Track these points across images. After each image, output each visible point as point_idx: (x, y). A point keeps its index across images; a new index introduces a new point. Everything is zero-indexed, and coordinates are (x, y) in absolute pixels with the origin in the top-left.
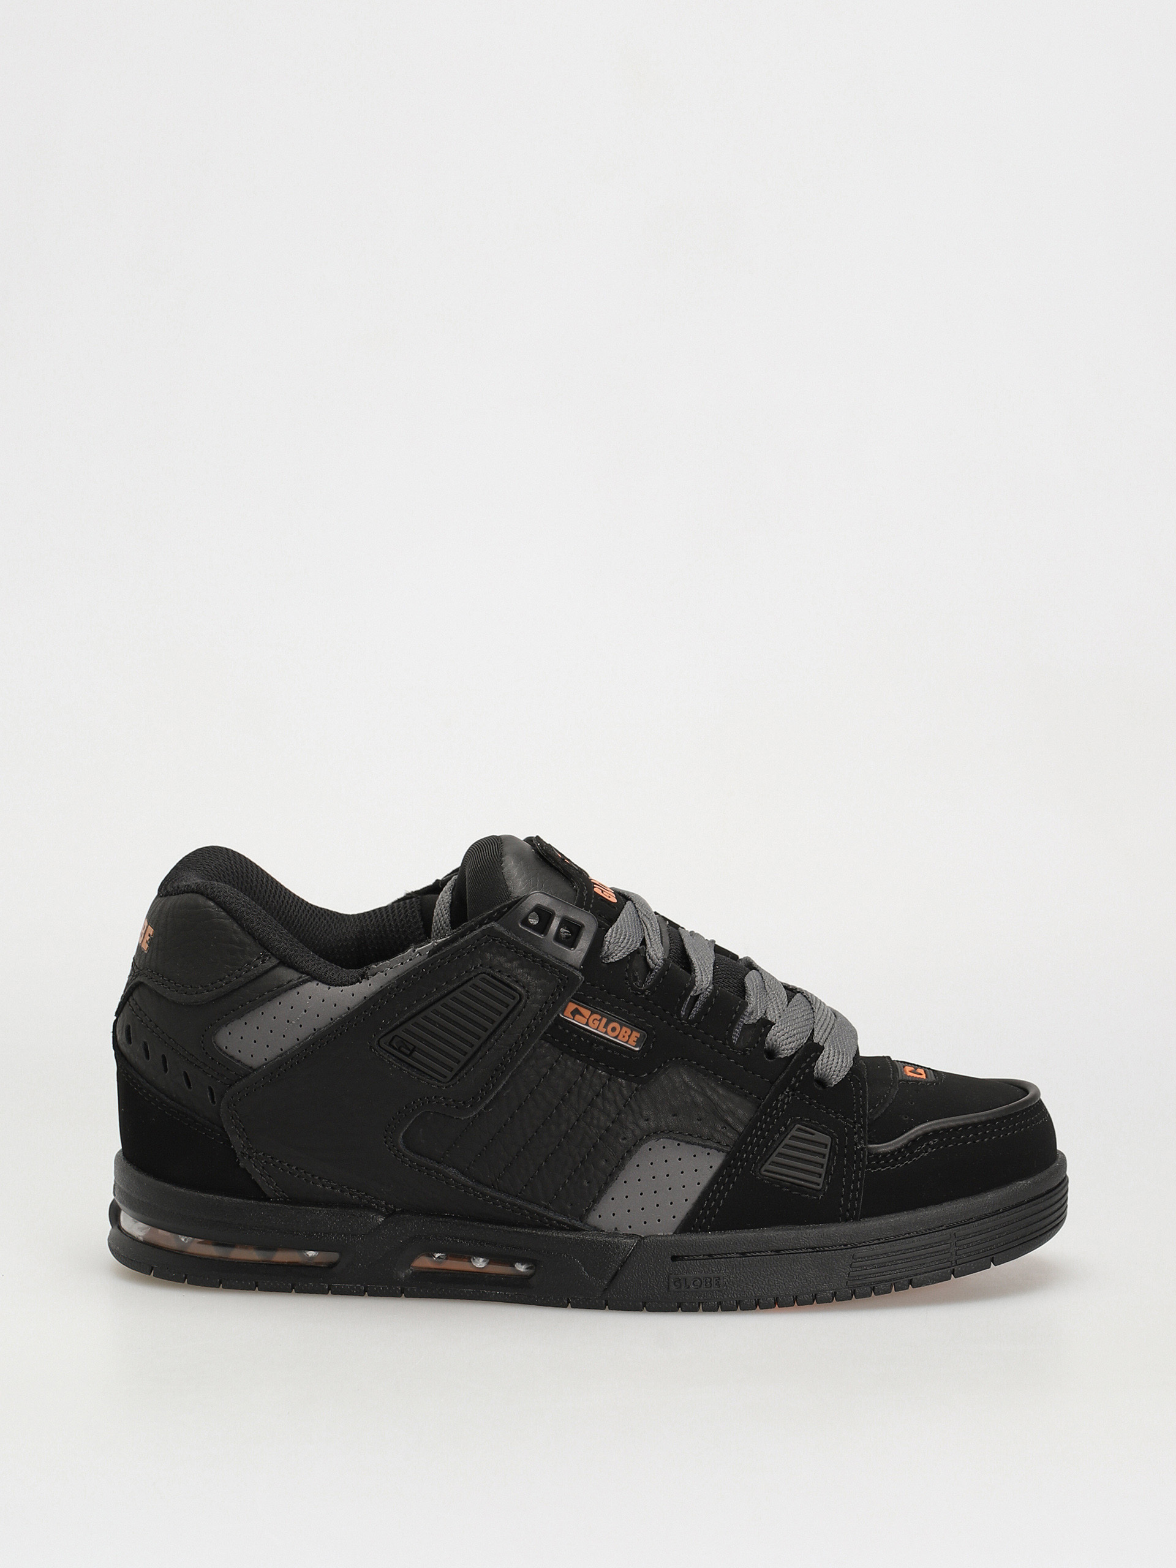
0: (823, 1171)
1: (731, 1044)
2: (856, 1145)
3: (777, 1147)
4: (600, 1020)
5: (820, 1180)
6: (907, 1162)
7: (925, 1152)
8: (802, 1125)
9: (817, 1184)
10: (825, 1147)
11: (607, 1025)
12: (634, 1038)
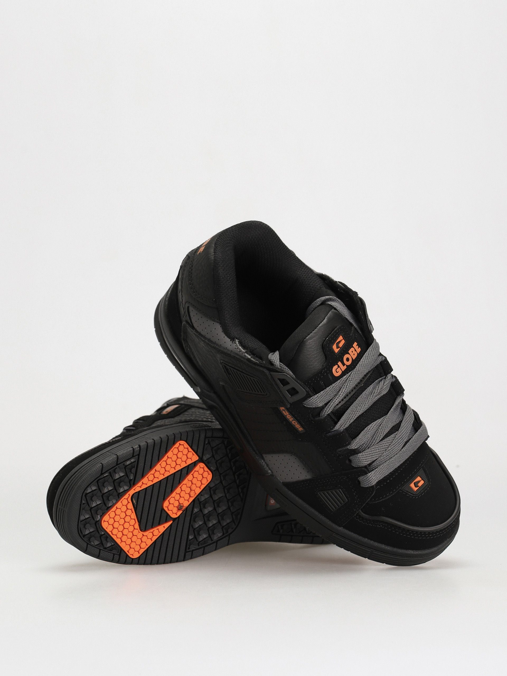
0: (338, 507)
2: (355, 508)
3: (329, 490)
4: (291, 418)
5: (335, 509)
6: (370, 524)
7: (379, 526)
8: (342, 490)
9: (333, 510)
10: (344, 502)
11: (293, 420)
12: (300, 429)
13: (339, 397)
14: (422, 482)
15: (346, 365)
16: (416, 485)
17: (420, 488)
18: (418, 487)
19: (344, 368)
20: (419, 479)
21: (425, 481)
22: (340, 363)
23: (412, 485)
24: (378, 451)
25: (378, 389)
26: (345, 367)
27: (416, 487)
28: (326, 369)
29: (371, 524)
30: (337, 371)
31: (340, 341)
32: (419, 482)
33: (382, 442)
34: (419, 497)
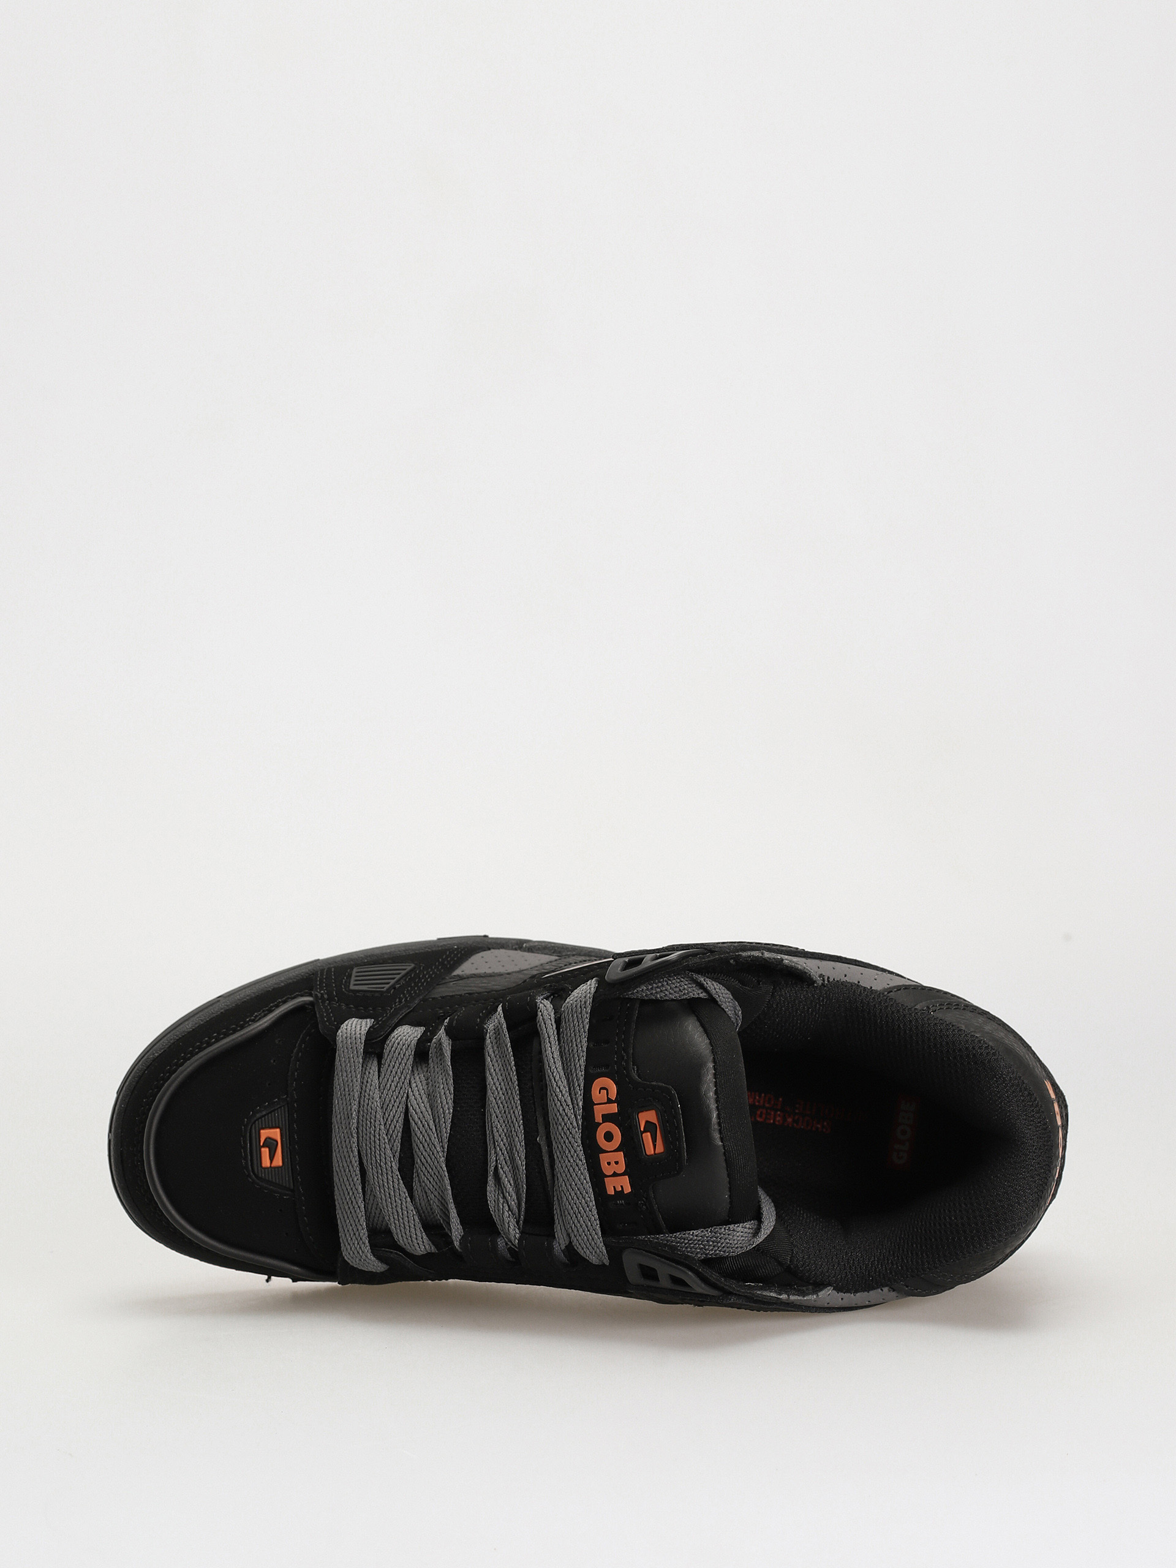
14: (266, 1162)
15: (601, 1124)
16: (271, 1144)
17: (258, 1147)
18: (262, 1144)
19: (599, 1112)
20: (278, 1161)
21: (262, 1170)
22: (614, 1108)
23: (276, 1134)
25: (506, 1176)
26: (598, 1118)
27: (268, 1139)
28: (624, 1065)
30: (605, 1089)
31: (656, 1142)
32: (272, 1157)
33: (402, 1109)
34: (244, 1126)
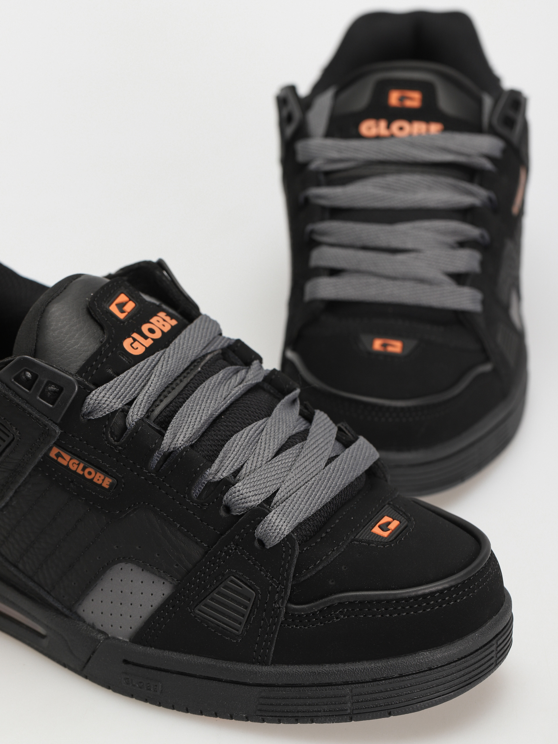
0: (244, 620)
1: (190, 498)
2: (275, 603)
3: (212, 592)
4: (79, 464)
5: (241, 628)
6: (319, 624)
7: (337, 618)
8: (235, 577)
9: (238, 631)
10: (249, 600)
11: (84, 469)
12: (107, 482)
13: (151, 385)
14: (396, 524)
15: (152, 339)
16: (384, 528)
17: (396, 533)
18: (390, 530)
19: (147, 342)
20: (386, 518)
21: (401, 521)
22: (135, 336)
23: (377, 530)
24: (273, 473)
26: (150, 341)
27: (385, 531)
28: (108, 346)
29: (321, 623)
30: (133, 346)
31: (123, 302)
33: (278, 459)
